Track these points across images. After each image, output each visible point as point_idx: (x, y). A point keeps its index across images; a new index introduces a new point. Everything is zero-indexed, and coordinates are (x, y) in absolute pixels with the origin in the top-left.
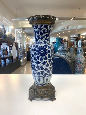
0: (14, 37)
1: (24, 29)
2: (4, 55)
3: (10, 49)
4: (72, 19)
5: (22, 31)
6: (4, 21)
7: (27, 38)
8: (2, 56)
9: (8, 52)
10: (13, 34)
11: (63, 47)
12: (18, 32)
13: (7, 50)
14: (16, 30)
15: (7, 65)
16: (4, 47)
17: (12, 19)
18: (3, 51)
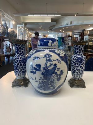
0: (17, 34)
1: (26, 24)
2: (7, 52)
3: (12, 46)
4: (76, 15)
5: (24, 27)
6: (5, 17)
7: (29, 33)
8: (5, 53)
9: (10, 50)
10: (15, 31)
11: (63, 46)
12: (20, 28)
13: (9, 47)
14: (18, 25)
15: (10, 62)
16: (7, 44)
17: (14, 15)
18: (6, 48)
